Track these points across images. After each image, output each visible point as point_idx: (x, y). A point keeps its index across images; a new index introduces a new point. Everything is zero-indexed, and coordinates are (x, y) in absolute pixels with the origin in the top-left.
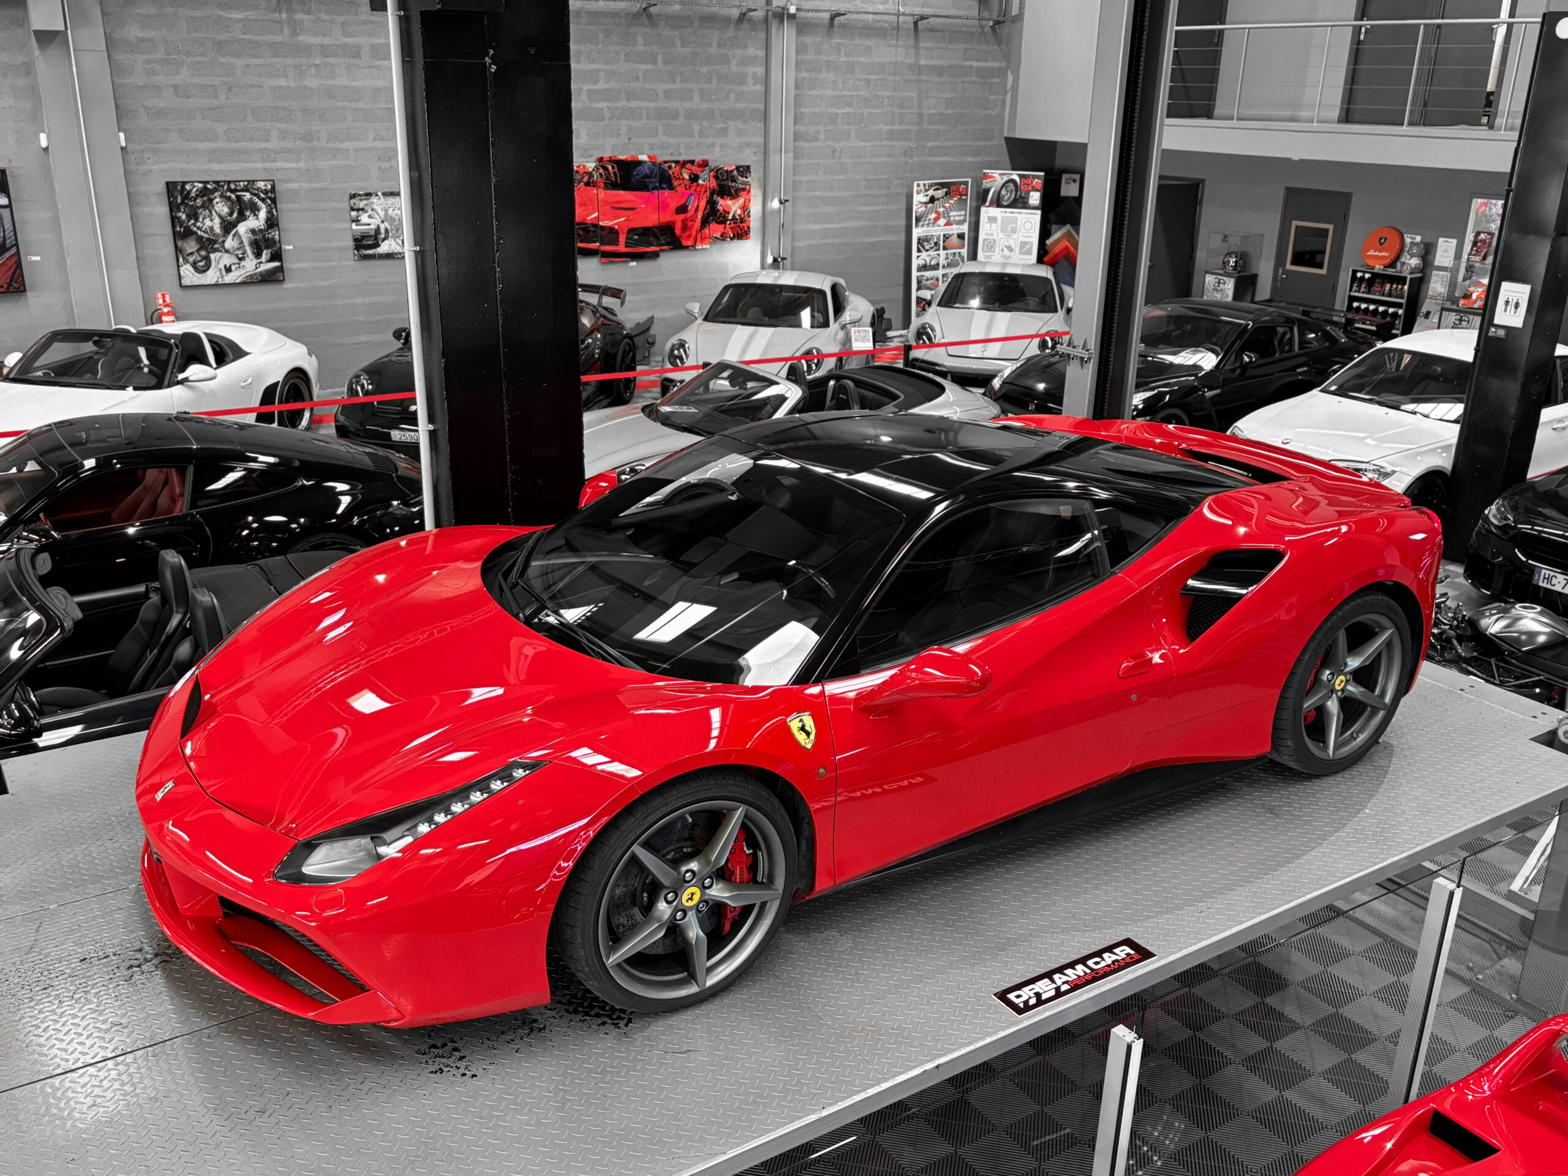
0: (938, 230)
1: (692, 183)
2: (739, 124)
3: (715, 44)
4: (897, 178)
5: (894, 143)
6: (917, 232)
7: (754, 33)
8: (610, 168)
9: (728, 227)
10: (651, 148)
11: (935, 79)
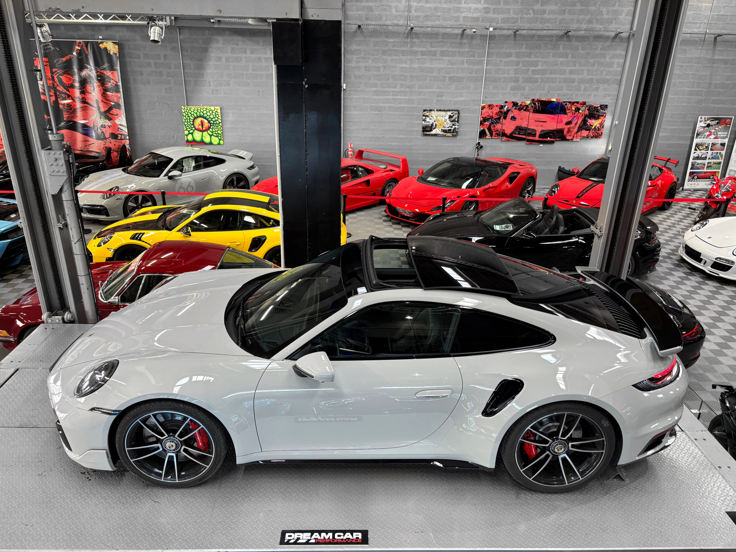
0: (710, 140)
1: (576, 111)
2: (606, 86)
3: (599, 49)
4: (690, 114)
5: (691, 97)
6: (696, 141)
7: (621, 44)
8: (537, 104)
9: (591, 132)
10: (558, 96)
11: (723, 66)
